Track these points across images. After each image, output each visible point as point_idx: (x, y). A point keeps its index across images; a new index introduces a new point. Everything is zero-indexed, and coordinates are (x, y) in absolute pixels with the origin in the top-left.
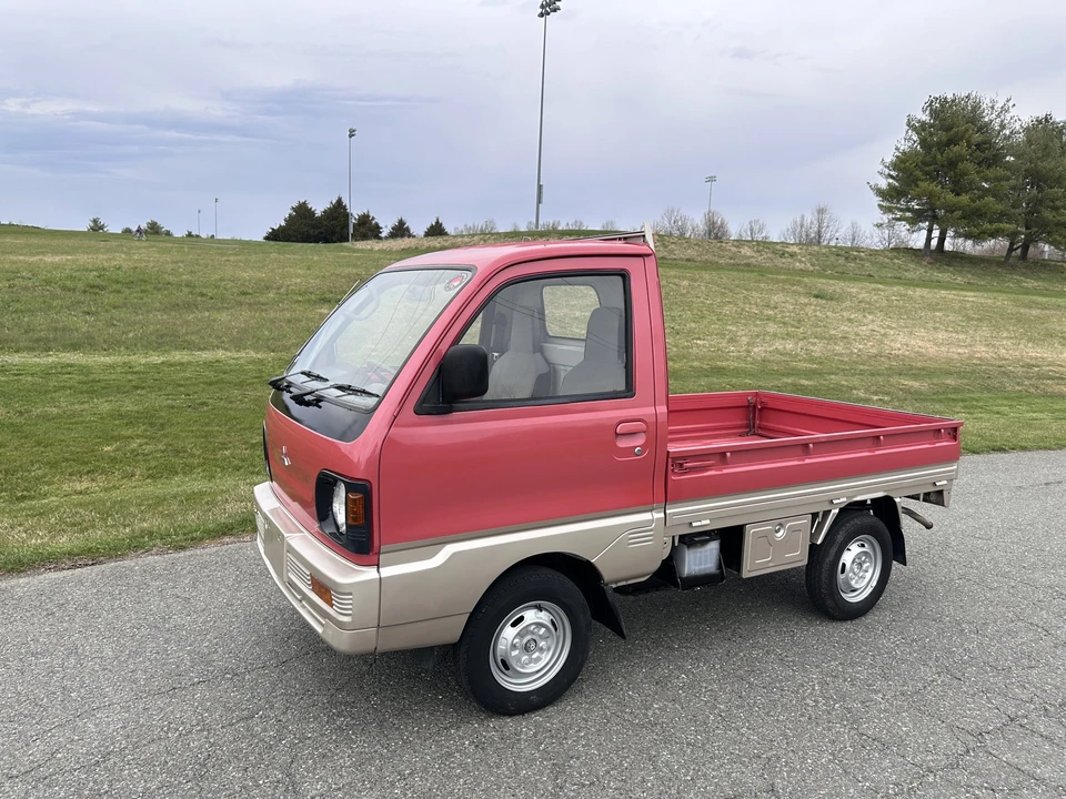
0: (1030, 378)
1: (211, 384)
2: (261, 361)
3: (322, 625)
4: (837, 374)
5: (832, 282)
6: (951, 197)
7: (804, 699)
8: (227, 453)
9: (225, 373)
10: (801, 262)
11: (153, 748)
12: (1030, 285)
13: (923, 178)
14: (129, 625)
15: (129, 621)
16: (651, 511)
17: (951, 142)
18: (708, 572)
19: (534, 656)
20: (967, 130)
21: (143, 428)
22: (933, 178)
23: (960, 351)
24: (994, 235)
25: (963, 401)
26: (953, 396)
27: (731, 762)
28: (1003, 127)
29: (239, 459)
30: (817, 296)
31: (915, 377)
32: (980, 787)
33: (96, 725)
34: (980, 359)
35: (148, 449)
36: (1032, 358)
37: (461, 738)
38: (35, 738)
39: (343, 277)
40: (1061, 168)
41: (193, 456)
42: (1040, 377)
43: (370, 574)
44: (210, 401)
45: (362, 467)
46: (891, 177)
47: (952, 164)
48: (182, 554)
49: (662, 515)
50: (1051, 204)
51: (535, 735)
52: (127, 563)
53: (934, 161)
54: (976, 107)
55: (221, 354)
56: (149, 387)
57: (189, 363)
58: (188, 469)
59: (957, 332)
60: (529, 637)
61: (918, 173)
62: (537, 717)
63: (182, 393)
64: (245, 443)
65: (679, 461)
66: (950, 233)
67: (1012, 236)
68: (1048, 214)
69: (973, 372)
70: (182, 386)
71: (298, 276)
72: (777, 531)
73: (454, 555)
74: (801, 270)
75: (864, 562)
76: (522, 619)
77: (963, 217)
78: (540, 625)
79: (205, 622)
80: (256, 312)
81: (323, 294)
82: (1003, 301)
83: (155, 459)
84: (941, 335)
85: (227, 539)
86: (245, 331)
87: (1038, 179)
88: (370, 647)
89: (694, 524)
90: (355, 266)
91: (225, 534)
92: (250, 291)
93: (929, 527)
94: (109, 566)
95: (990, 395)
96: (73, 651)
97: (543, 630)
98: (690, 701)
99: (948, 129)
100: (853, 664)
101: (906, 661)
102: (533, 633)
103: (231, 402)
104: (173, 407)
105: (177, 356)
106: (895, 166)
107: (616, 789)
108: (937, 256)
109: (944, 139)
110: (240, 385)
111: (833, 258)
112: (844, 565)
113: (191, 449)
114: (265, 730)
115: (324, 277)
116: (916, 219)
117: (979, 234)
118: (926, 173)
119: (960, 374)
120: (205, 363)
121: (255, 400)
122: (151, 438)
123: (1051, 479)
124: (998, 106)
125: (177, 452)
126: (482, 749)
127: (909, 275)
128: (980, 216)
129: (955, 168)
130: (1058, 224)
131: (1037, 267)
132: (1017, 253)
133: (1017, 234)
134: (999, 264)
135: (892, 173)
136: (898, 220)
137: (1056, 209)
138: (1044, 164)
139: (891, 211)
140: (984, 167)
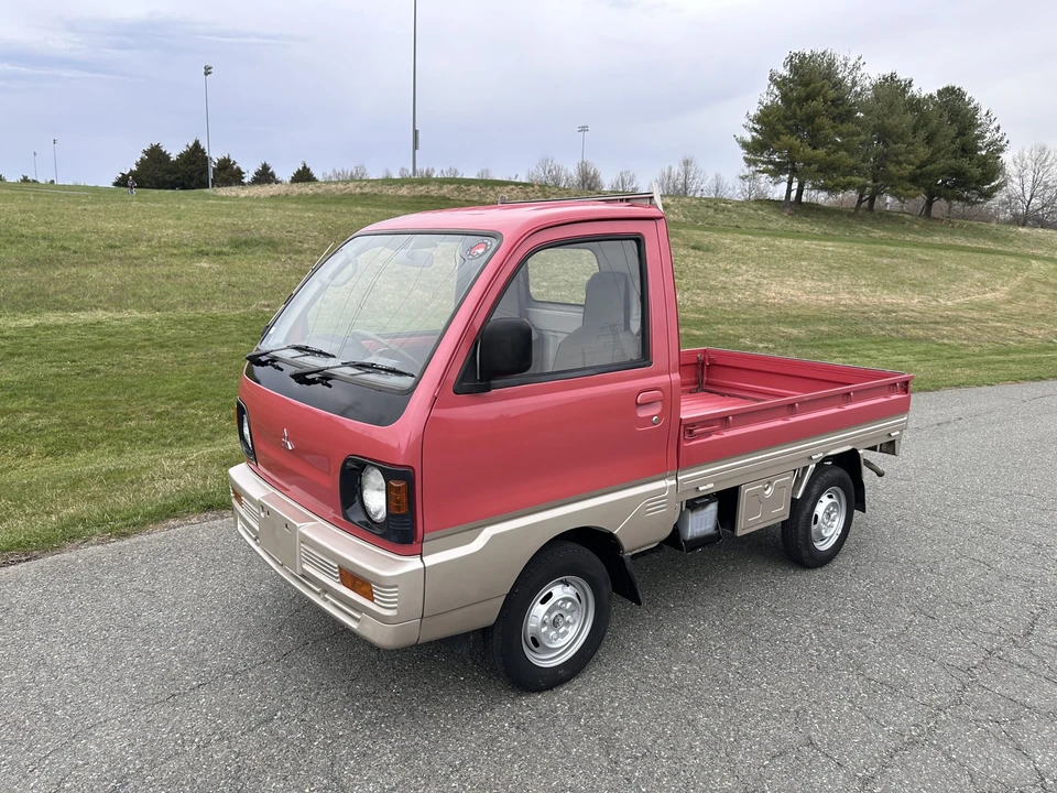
0: (890, 323)
1: (97, 348)
2: (147, 322)
3: (357, 620)
4: (723, 324)
5: (706, 233)
6: (809, 150)
7: (806, 649)
8: (132, 424)
9: (111, 336)
10: (674, 213)
11: (173, 764)
12: (877, 235)
13: (784, 131)
14: (95, 627)
15: (94, 623)
16: (664, 479)
17: (810, 97)
18: (707, 533)
19: (561, 631)
20: (823, 86)
21: (29, 400)
22: (794, 130)
23: (827, 298)
24: (845, 187)
25: (838, 346)
26: (828, 342)
27: (764, 718)
28: (854, 84)
29: (148, 431)
30: (694, 248)
31: (793, 324)
32: (987, 721)
33: (99, 746)
34: (845, 305)
35: (42, 422)
36: (888, 304)
37: (499, 721)
38: (31, 768)
39: (219, 227)
40: (904, 125)
41: (93, 428)
42: (899, 321)
43: (413, 564)
44: (102, 367)
45: (403, 452)
46: (756, 130)
47: (810, 119)
48: (126, 542)
49: (674, 482)
50: (895, 159)
51: (571, 709)
52: (66, 556)
53: (794, 116)
54: (831, 64)
55: (100, 315)
56: (26, 354)
57: (67, 325)
58: (92, 444)
59: (822, 280)
60: (556, 613)
61: (780, 127)
62: (566, 691)
63: (66, 359)
64: (150, 413)
65: (690, 428)
66: (808, 185)
67: (861, 189)
68: (892, 168)
69: (841, 319)
70: (65, 351)
71: (168, 227)
72: (766, 489)
73: (494, 537)
74: (674, 222)
75: (832, 512)
76: (550, 595)
77: (820, 170)
78: (566, 600)
79: (181, 617)
80: (129, 266)
81: (200, 246)
82: (857, 251)
83: (50, 434)
84: (809, 284)
85: (172, 522)
86: (122, 288)
87: (884, 134)
88: (412, 639)
89: (701, 489)
90: (228, 215)
91: (169, 517)
92: (118, 244)
93: (880, 474)
94: (48, 561)
95: (858, 340)
96: (40, 663)
97: (569, 604)
98: (705, 660)
99: (807, 85)
100: (838, 611)
101: (881, 604)
102: (560, 608)
103: (124, 368)
104: (59, 375)
105: (52, 318)
106: (758, 120)
107: (668, 758)
108: (796, 207)
109: (803, 94)
110: (131, 348)
111: (703, 210)
112: (816, 516)
113: (91, 421)
114: (291, 732)
115: (197, 227)
116: (777, 171)
117: (833, 187)
118: (787, 127)
119: (832, 321)
120: (85, 325)
121: (151, 365)
122: (42, 411)
123: (940, 419)
124: (851, 63)
125: (75, 426)
126: (524, 729)
127: (772, 226)
128: (834, 169)
129: (813, 123)
130: (901, 178)
131: (886, 218)
132: (865, 204)
133: (865, 186)
134: (850, 215)
135: (756, 126)
136: (763, 172)
137: (899, 163)
138: (891, 121)
139: (756, 164)
140: (838, 123)
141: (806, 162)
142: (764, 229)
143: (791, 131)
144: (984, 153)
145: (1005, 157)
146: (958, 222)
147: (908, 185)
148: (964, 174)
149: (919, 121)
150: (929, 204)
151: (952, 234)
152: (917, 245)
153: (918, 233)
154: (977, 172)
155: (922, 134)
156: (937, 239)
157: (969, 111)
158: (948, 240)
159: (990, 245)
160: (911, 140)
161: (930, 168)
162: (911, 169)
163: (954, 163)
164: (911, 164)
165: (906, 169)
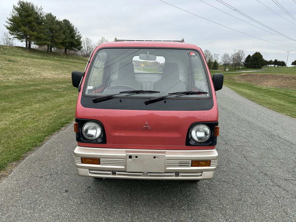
6: (31, 32)
12: (56, 59)
13: (22, 25)
17: (28, 16)
20: (32, 13)
22: (25, 25)
23: (61, 76)
24: (45, 44)
28: (41, 14)
40: (57, 28)
46: (11, 24)
47: (30, 22)
50: (56, 37)
53: (24, 21)
54: (33, 7)
61: (20, 24)
66: (33, 43)
68: (56, 40)
77: (36, 38)
87: (51, 30)
99: (27, 12)
108: (28, 48)
109: (26, 14)
116: (20, 38)
117: (41, 44)
118: (23, 24)
124: (39, 8)
127: (25, 55)
128: (40, 39)
129: (31, 24)
130: (59, 43)
131: (55, 54)
132: (50, 50)
133: (49, 45)
134: (46, 53)
135: (11, 22)
136: (15, 38)
137: (58, 39)
138: (53, 27)
139: (13, 35)
140: (38, 25)
141: (31, 36)
142: (23, 56)
143: (24, 26)
144: (77, 38)
145: (81, 39)
146: (74, 56)
147: (61, 45)
148: (73, 43)
149: (60, 27)
150: (66, 51)
151: (73, 59)
152: (67, 61)
153: (65, 58)
154: (76, 43)
155: (62, 31)
156: (70, 60)
157: (71, 26)
158: (73, 60)
159: (83, 62)
160: (59, 33)
161: (65, 41)
162: (61, 41)
163: (71, 40)
164: (61, 39)
165: (60, 41)
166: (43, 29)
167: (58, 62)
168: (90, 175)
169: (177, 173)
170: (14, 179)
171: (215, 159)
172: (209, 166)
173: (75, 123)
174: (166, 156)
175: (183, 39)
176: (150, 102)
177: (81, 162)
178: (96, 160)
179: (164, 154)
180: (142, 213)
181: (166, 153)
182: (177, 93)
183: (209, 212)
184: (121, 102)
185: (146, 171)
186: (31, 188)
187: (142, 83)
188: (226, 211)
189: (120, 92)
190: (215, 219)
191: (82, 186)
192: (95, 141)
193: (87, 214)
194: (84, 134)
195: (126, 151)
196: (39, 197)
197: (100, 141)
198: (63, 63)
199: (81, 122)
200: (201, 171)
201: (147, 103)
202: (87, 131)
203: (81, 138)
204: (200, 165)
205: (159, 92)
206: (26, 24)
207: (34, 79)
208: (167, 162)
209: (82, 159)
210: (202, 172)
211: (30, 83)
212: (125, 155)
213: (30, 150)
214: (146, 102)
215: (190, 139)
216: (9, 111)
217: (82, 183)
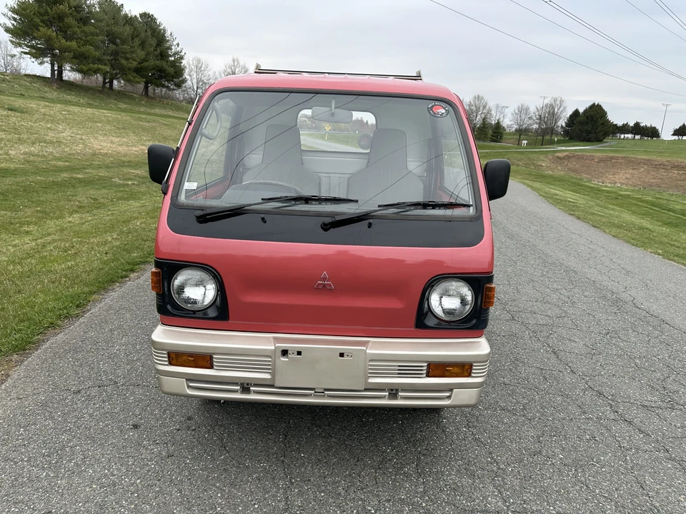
6: (63, 41)
12: (122, 107)
13: (41, 24)
17: (57, 1)
22: (49, 24)
24: (96, 72)
40: (126, 33)
46: (15, 19)
47: (61, 18)
50: (124, 56)
53: (47, 13)
61: (37, 20)
66: (67, 67)
67: (104, 74)
68: (123, 62)
77: (75, 57)
87: (112, 38)
108: (60, 83)
116: (38, 54)
117: (87, 71)
118: (42, 21)
127: (49, 96)
128: (85, 58)
129: (63, 20)
130: (129, 69)
131: (121, 95)
132: (108, 85)
133: (107, 72)
134: (100, 92)
135: (16, 16)
136: (25, 53)
137: (127, 59)
138: (116, 29)
139: (20, 46)
140: (81, 25)
141: (63, 50)
142: (44, 98)
143: (47, 25)
144: (173, 59)
145: (184, 62)
146: (165, 101)
147: (135, 74)
148: (164, 71)
149: (134, 32)
150: (146, 88)
151: (165, 108)
152: (149, 114)
153: (145, 106)
154: (171, 70)
155: (137, 42)
156: (157, 111)
157: (160, 30)
158: (163, 112)
160: (131, 45)
161: (145, 64)
162: (135, 64)
163: (158, 63)
164: (135, 61)
165: (131, 63)
166: (92, 34)
167: (128, 114)
168: (190, 392)
169: (394, 392)
170: (14, 395)
171: (482, 359)
172: (469, 375)
173: (154, 270)
174: (368, 351)
175: (419, 72)
176: (334, 226)
177: (167, 363)
178: (204, 359)
179: (365, 348)
180: (310, 480)
181: (370, 345)
182: (398, 204)
183: (466, 481)
184: (265, 222)
185: (320, 385)
186: (52, 418)
187: (320, 175)
188: (503, 479)
189: (262, 199)
190: (478, 498)
191: (173, 416)
192: (200, 315)
193: (181, 481)
194: (175, 296)
195: (275, 338)
196: (70, 441)
197: (212, 313)
198: (140, 117)
199: (167, 269)
200: (450, 388)
201: (326, 227)
202: (181, 289)
203: (169, 307)
204: (447, 374)
205: (357, 201)
206: (51, 22)
207: (70, 154)
208: (370, 365)
209: (169, 354)
210: (451, 390)
211: (60, 163)
212: (273, 348)
213: (52, 325)
214: (324, 223)
215: (427, 313)
216: (7, 229)
217: (174, 409)
